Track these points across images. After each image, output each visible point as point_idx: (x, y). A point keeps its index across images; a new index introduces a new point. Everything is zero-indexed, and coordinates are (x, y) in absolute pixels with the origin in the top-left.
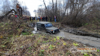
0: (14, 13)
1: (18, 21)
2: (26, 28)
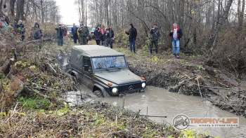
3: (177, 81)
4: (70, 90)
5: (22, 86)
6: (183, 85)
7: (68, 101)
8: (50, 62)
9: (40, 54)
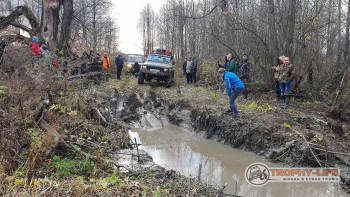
0: (25, 29)
3: (283, 140)
4: (124, 147)
5: (57, 139)
6: (291, 147)
7: (120, 164)
8: (99, 106)
9: (86, 94)
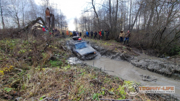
1: (45, 38)
2: (57, 52)
3: (115, 53)
4: (71, 57)
5: (51, 56)
8: (63, 45)
9: (59, 42)
